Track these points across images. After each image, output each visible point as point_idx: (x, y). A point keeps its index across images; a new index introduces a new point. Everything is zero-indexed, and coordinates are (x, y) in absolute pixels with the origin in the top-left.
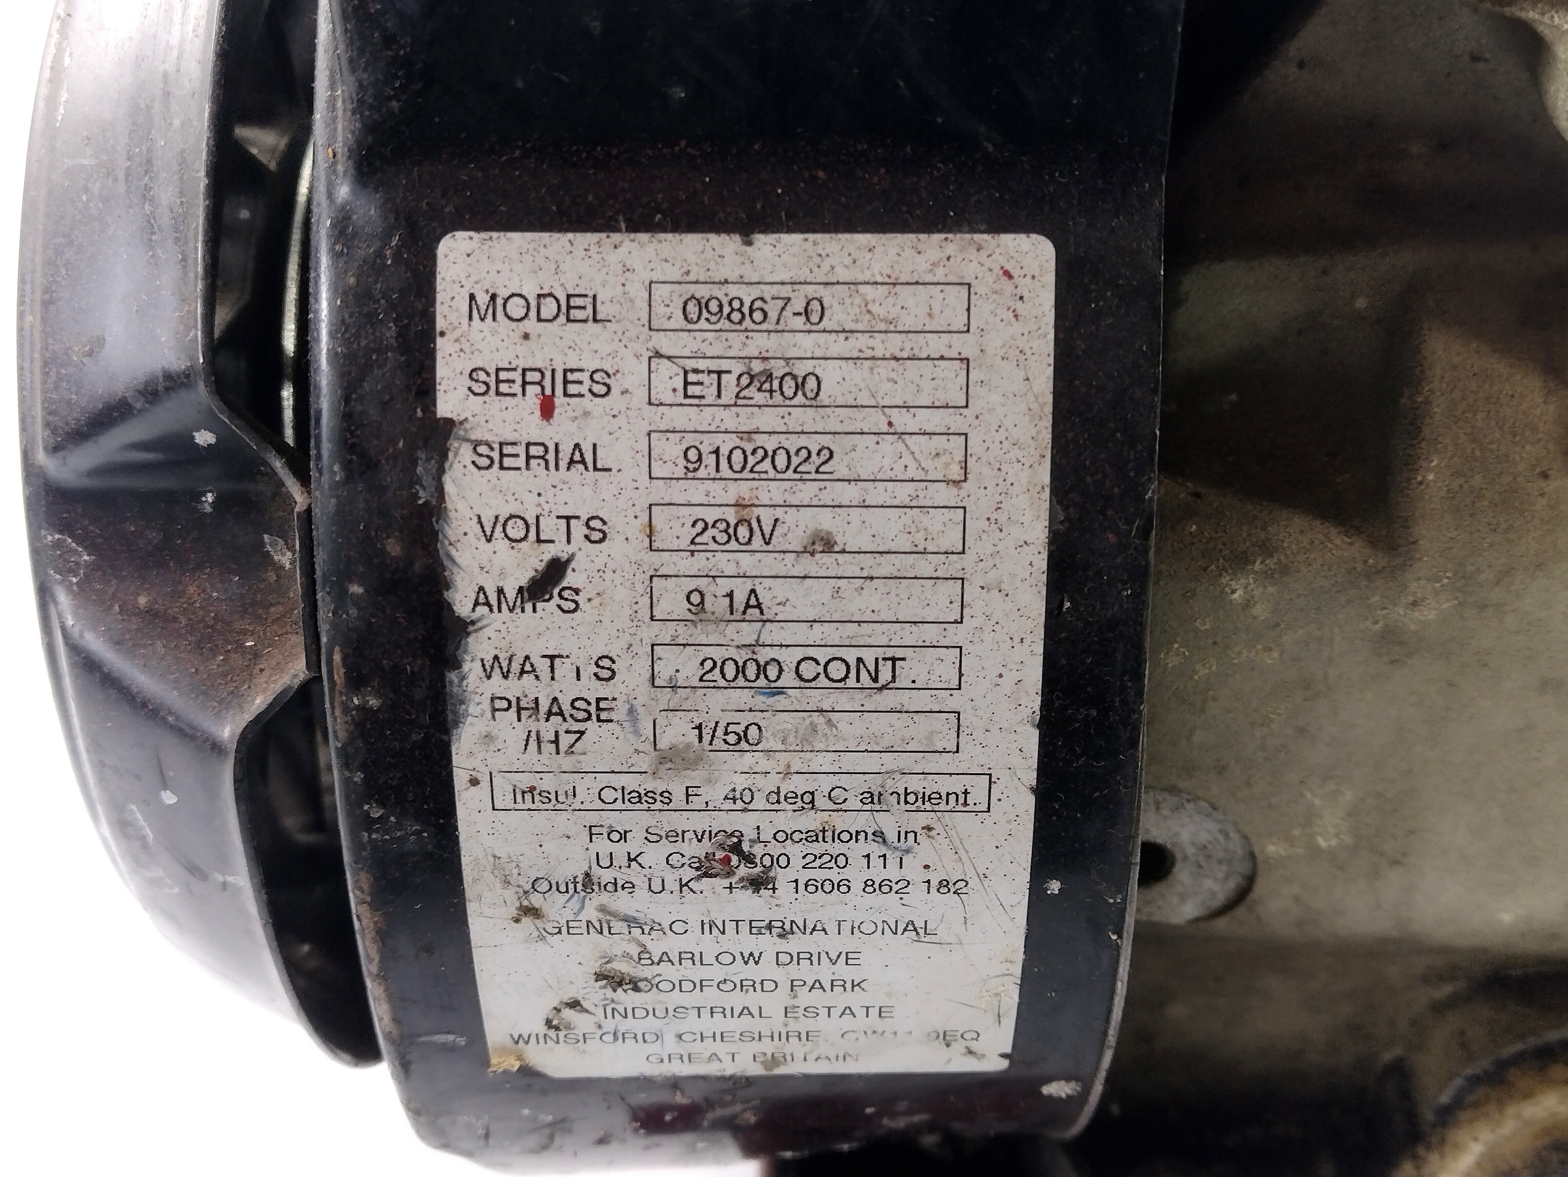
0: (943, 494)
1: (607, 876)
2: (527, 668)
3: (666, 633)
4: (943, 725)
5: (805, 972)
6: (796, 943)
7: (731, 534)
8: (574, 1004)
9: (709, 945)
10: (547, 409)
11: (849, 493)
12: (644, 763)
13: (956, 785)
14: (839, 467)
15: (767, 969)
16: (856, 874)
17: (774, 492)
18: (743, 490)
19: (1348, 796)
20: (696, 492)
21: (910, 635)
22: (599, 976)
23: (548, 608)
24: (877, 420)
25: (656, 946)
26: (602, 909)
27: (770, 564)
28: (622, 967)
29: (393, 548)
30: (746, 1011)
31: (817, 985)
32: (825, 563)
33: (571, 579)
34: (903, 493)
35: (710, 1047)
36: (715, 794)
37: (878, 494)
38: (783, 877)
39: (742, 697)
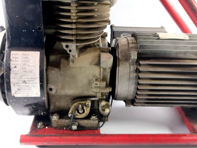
0: (34, 63)
1: (18, 83)
2: (14, 71)
3: (21, 69)
4: (35, 74)
5: (29, 89)
6: (28, 87)
7: (24, 65)
8: (16, 91)
9: (23, 87)
10: (16, 59)
11: (30, 63)
12: (20, 76)
13: (35, 78)
14: (29, 62)
15: (26, 89)
16: (31, 83)
17: (26, 63)
18: (25, 63)
19: (61, 84)
20: (23, 63)
21: (33, 70)
22: (18, 89)
23: (15, 68)
24: (31, 60)
25: (21, 87)
26: (18, 85)
27: (26, 66)
28: (19, 89)
29: (8, 65)
30: (26, 92)
31: (29, 90)
32: (29, 66)
33: (16, 67)
34: (32, 63)
35: (24, 94)
36: (23, 78)
37: (31, 63)
38: (27, 83)
39: (25, 73)
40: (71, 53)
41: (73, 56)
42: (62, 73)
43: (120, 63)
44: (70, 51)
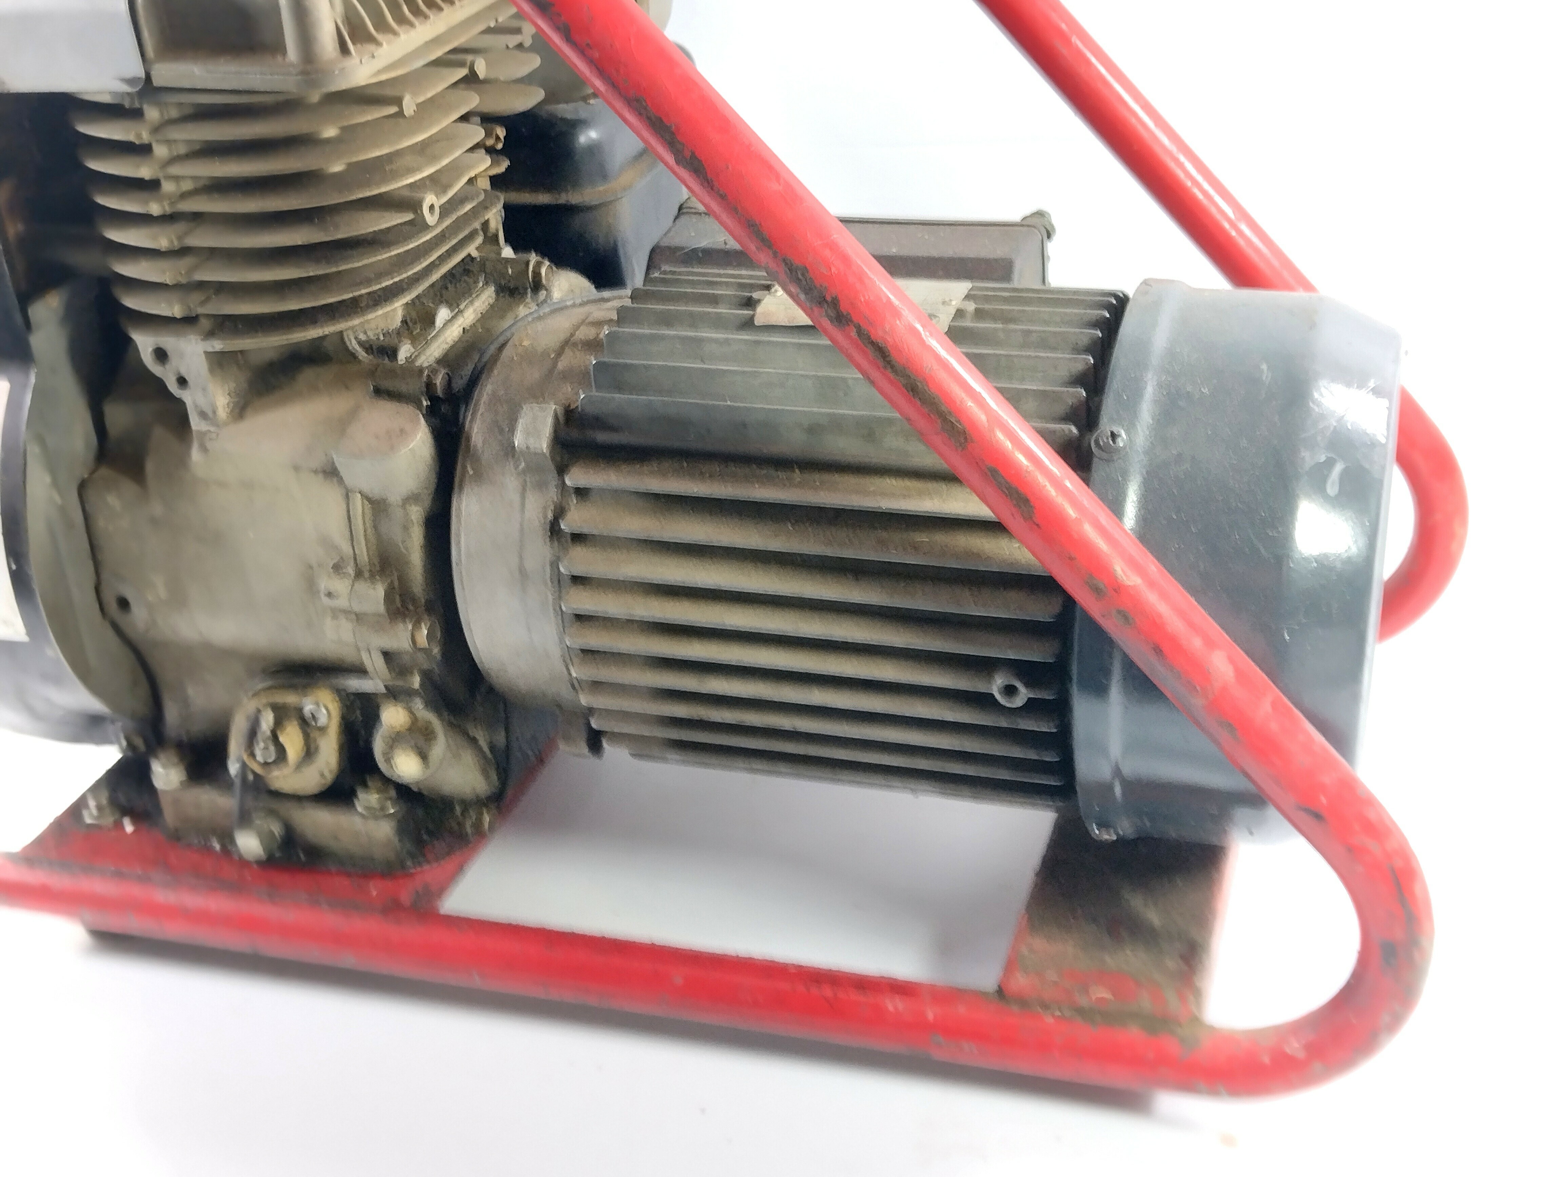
19: (162, 579)
40: (187, 396)
41: (203, 415)
42: (157, 509)
43: (471, 472)
44: (182, 382)
